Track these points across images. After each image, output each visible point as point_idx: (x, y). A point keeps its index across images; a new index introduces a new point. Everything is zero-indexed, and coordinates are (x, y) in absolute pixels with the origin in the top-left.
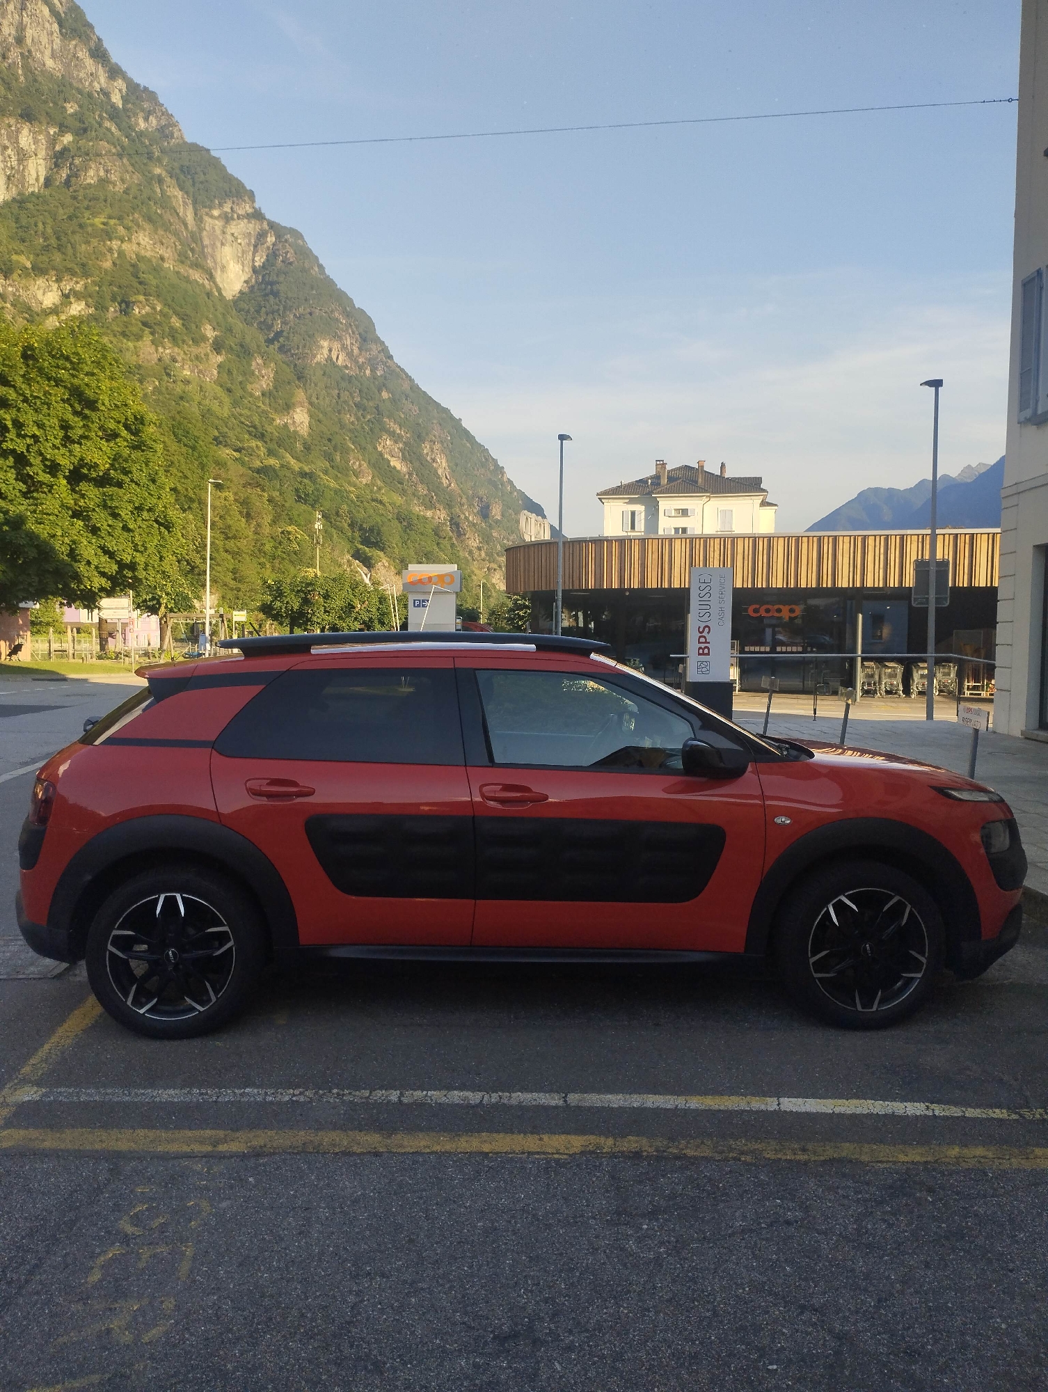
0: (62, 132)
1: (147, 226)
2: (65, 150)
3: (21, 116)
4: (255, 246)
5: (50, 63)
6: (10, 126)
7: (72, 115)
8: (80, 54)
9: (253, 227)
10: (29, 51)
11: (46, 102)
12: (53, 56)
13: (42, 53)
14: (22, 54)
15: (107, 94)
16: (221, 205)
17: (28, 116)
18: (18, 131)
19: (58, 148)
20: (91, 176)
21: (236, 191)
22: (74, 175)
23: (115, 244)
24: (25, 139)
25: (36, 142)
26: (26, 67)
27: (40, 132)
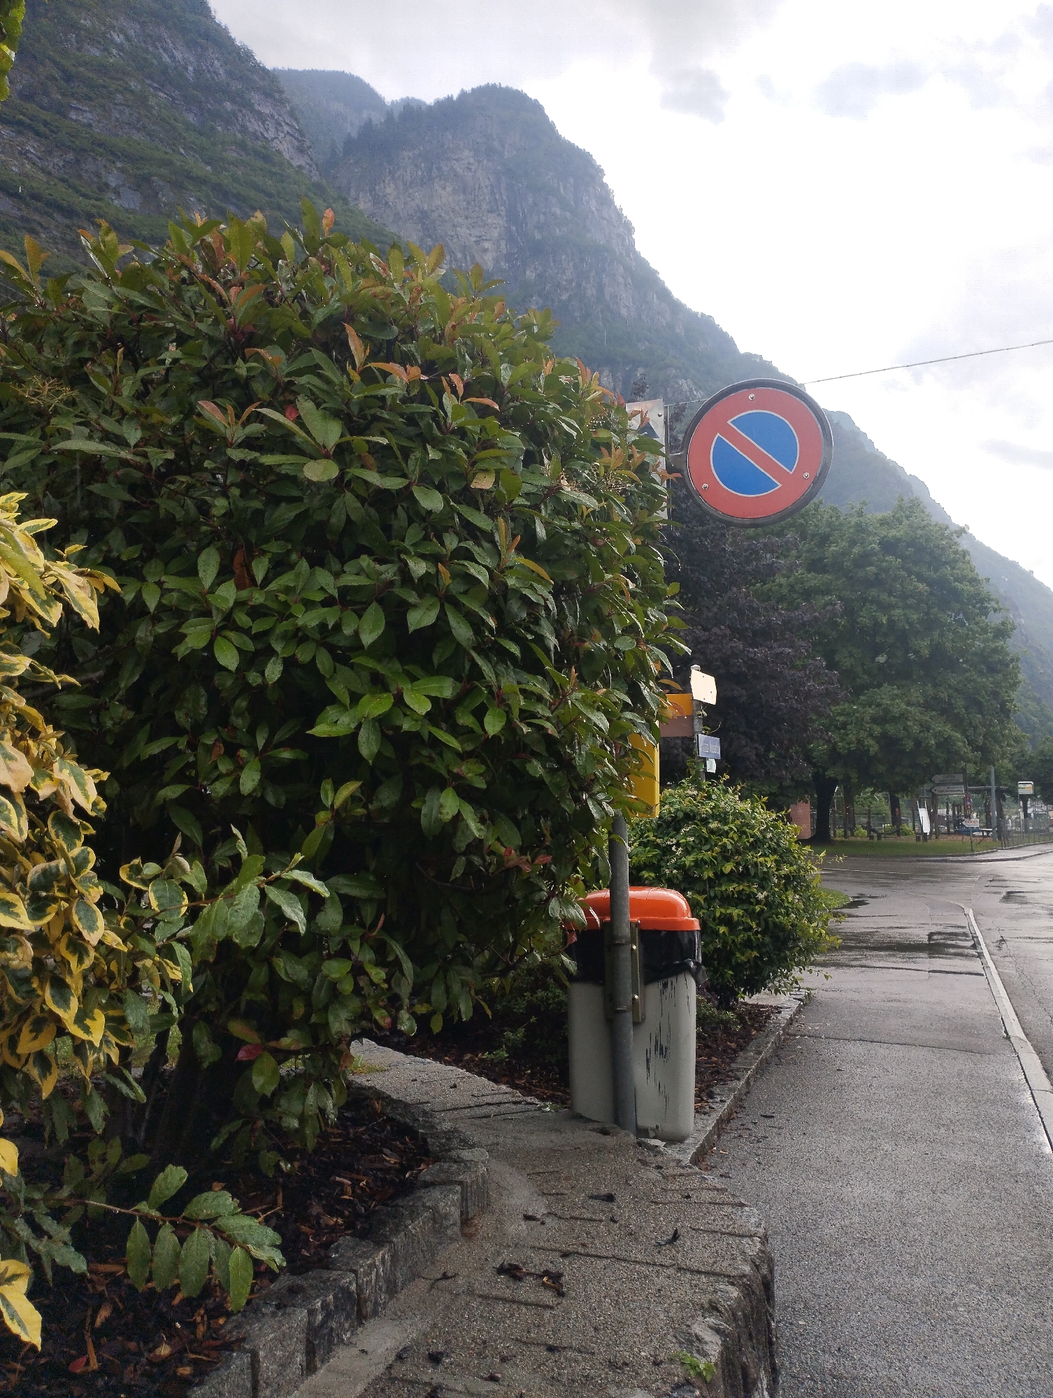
5: (624, 311)
7: (643, 350)
8: (649, 298)
10: (608, 305)
15: (670, 326)
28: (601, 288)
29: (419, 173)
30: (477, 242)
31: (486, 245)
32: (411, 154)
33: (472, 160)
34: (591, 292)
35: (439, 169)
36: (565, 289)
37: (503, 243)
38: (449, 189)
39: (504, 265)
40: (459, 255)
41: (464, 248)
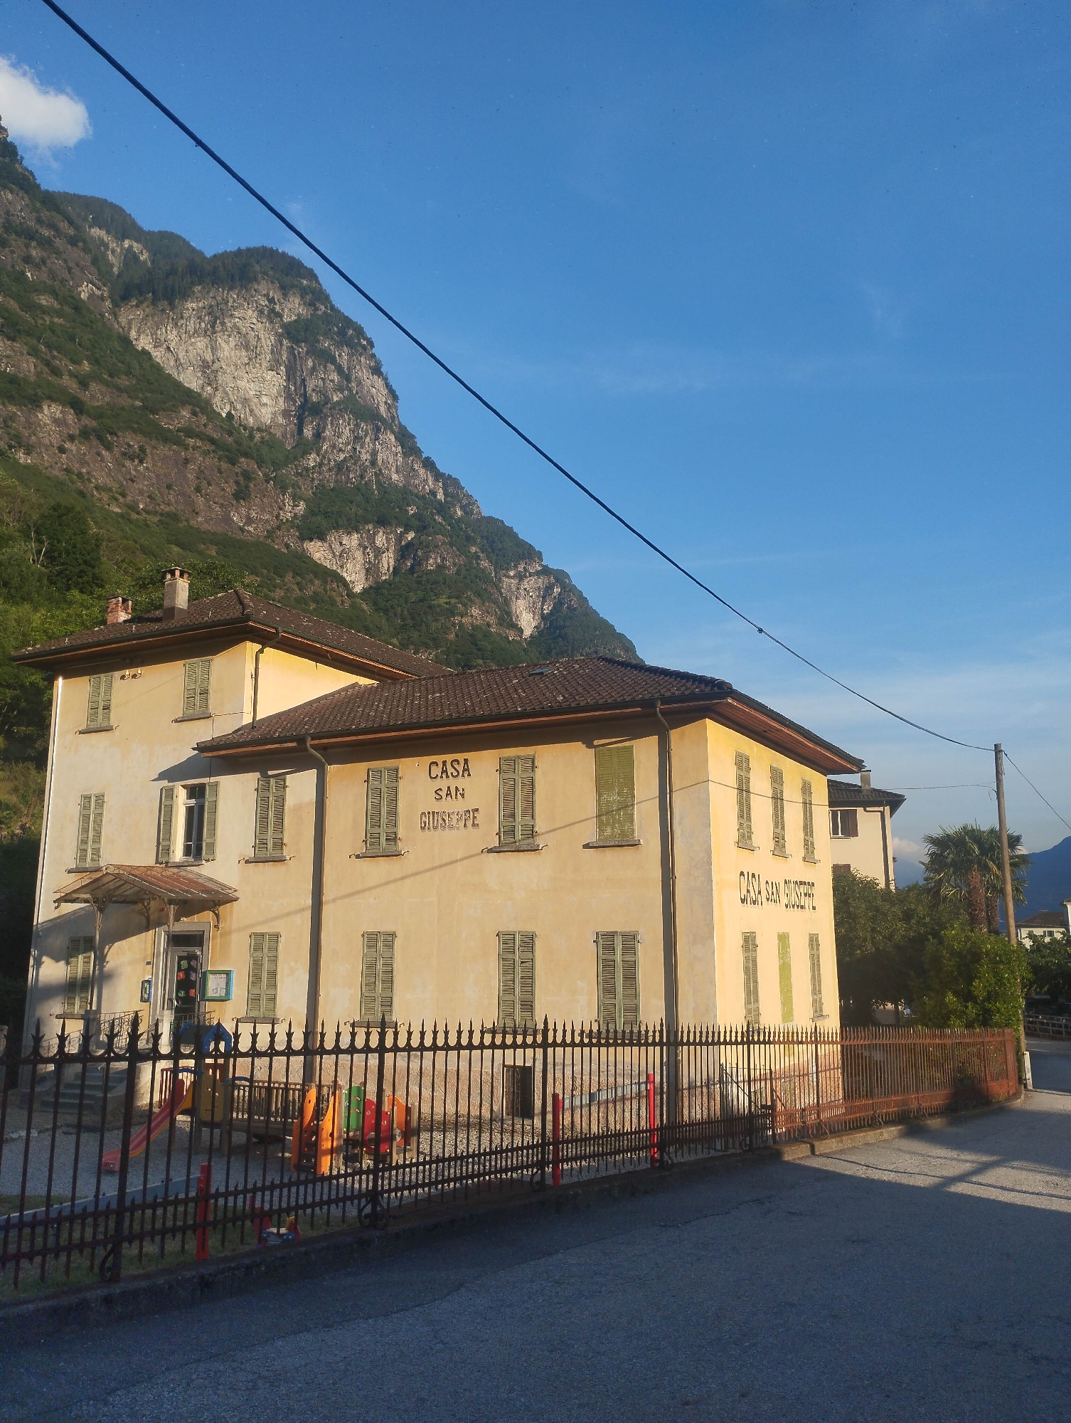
0: (407, 531)
1: (477, 601)
2: (409, 544)
3: (377, 522)
4: (544, 597)
5: (395, 477)
6: (369, 531)
7: (412, 515)
8: (416, 467)
9: (541, 582)
10: (380, 470)
11: (394, 508)
12: (397, 472)
13: (390, 470)
14: (375, 473)
15: (433, 493)
16: (516, 567)
17: (382, 522)
18: (375, 534)
19: (403, 543)
20: (431, 564)
21: (528, 553)
22: (418, 563)
23: (457, 619)
24: (380, 540)
25: (388, 540)
26: (378, 482)
27: (391, 533)
28: (374, 454)
29: (203, 325)
30: (258, 397)
31: (265, 400)
32: (194, 305)
33: (255, 321)
34: (365, 457)
35: (223, 324)
36: (341, 450)
37: (281, 400)
38: (232, 344)
39: (281, 420)
40: (239, 406)
41: (245, 401)
